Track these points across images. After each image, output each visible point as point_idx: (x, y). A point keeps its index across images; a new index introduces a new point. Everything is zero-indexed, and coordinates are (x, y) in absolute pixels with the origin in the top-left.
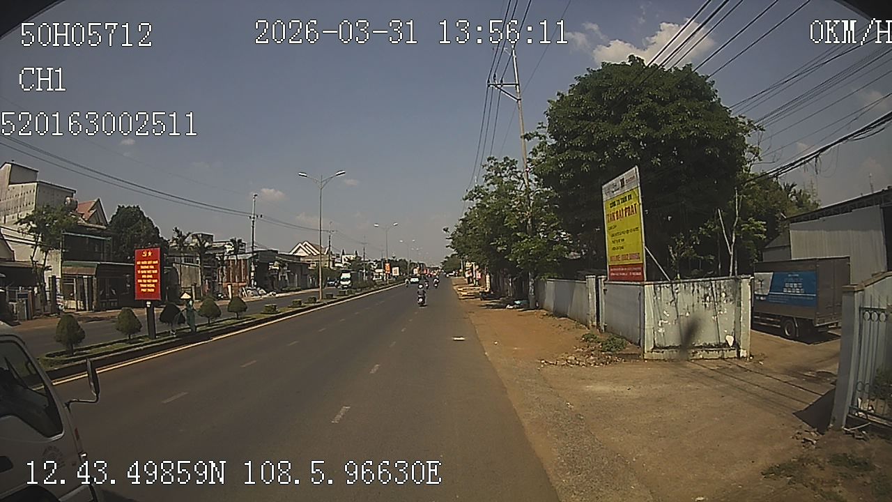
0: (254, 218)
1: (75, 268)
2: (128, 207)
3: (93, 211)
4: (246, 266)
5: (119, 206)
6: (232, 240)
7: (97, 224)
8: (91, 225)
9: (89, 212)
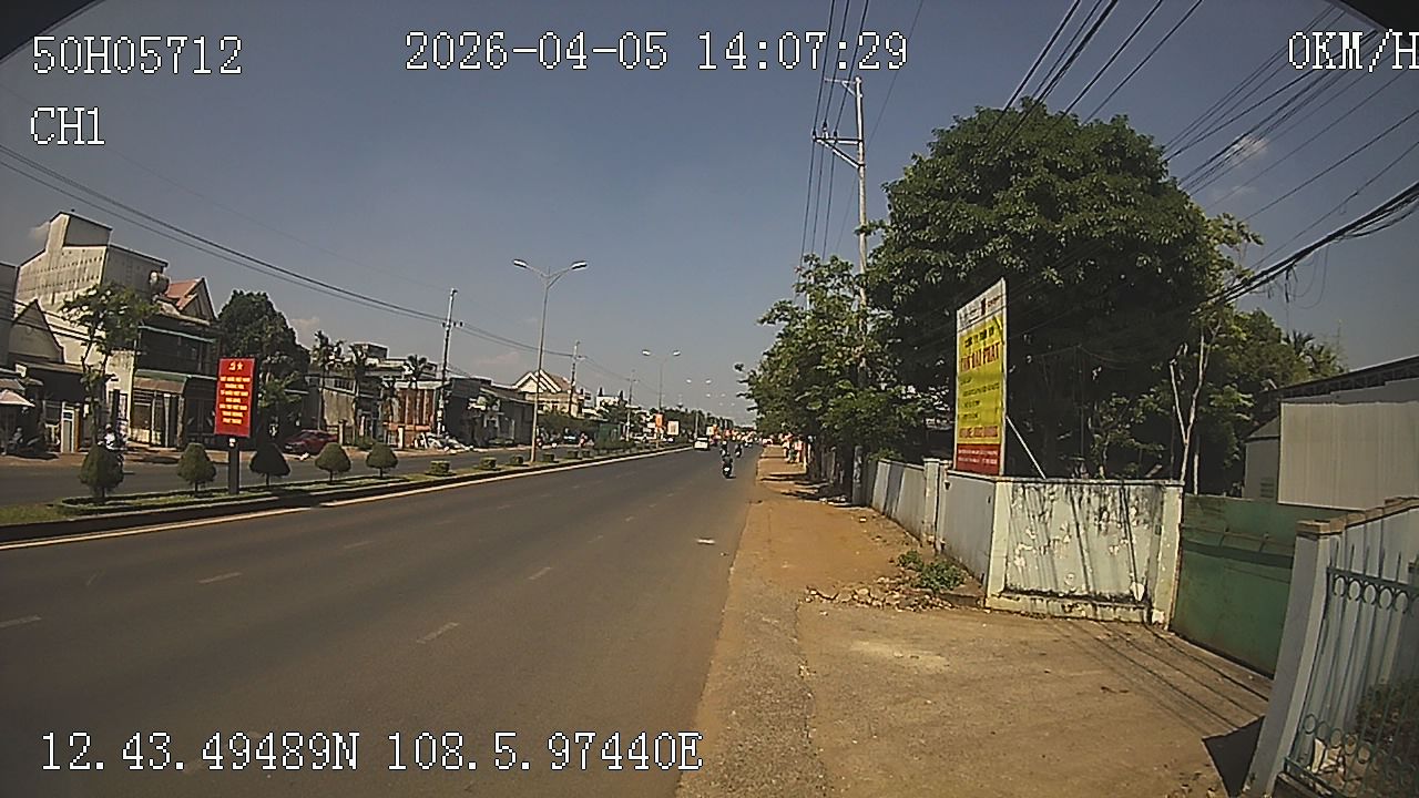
0: (449, 326)
1: (154, 381)
2: (251, 294)
3: (192, 297)
4: (431, 401)
5: (235, 292)
6: (411, 358)
7: (197, 317)
8: (185, 317)
9: (186, 297)
